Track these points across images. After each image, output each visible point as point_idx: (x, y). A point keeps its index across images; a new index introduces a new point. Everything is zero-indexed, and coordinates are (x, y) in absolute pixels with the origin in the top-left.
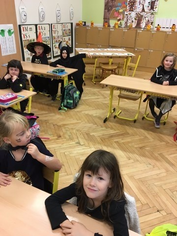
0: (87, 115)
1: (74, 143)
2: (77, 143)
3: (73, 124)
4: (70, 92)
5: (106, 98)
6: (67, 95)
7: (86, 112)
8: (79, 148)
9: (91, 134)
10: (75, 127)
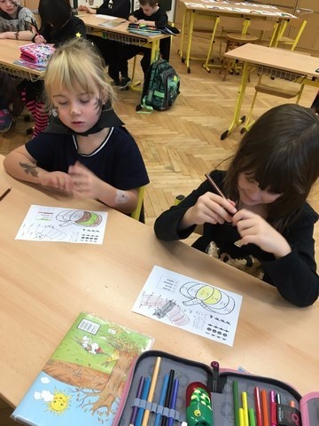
0: (191, 124)
1: (162, 167)
2: (168, 168)
3: (162, 136)
4: (162, 75)
5: (228, 98)
6: (154, 81)
7: (189, 119)
8: (172, 177)
9: (195, 156)
10: (165, 141)
